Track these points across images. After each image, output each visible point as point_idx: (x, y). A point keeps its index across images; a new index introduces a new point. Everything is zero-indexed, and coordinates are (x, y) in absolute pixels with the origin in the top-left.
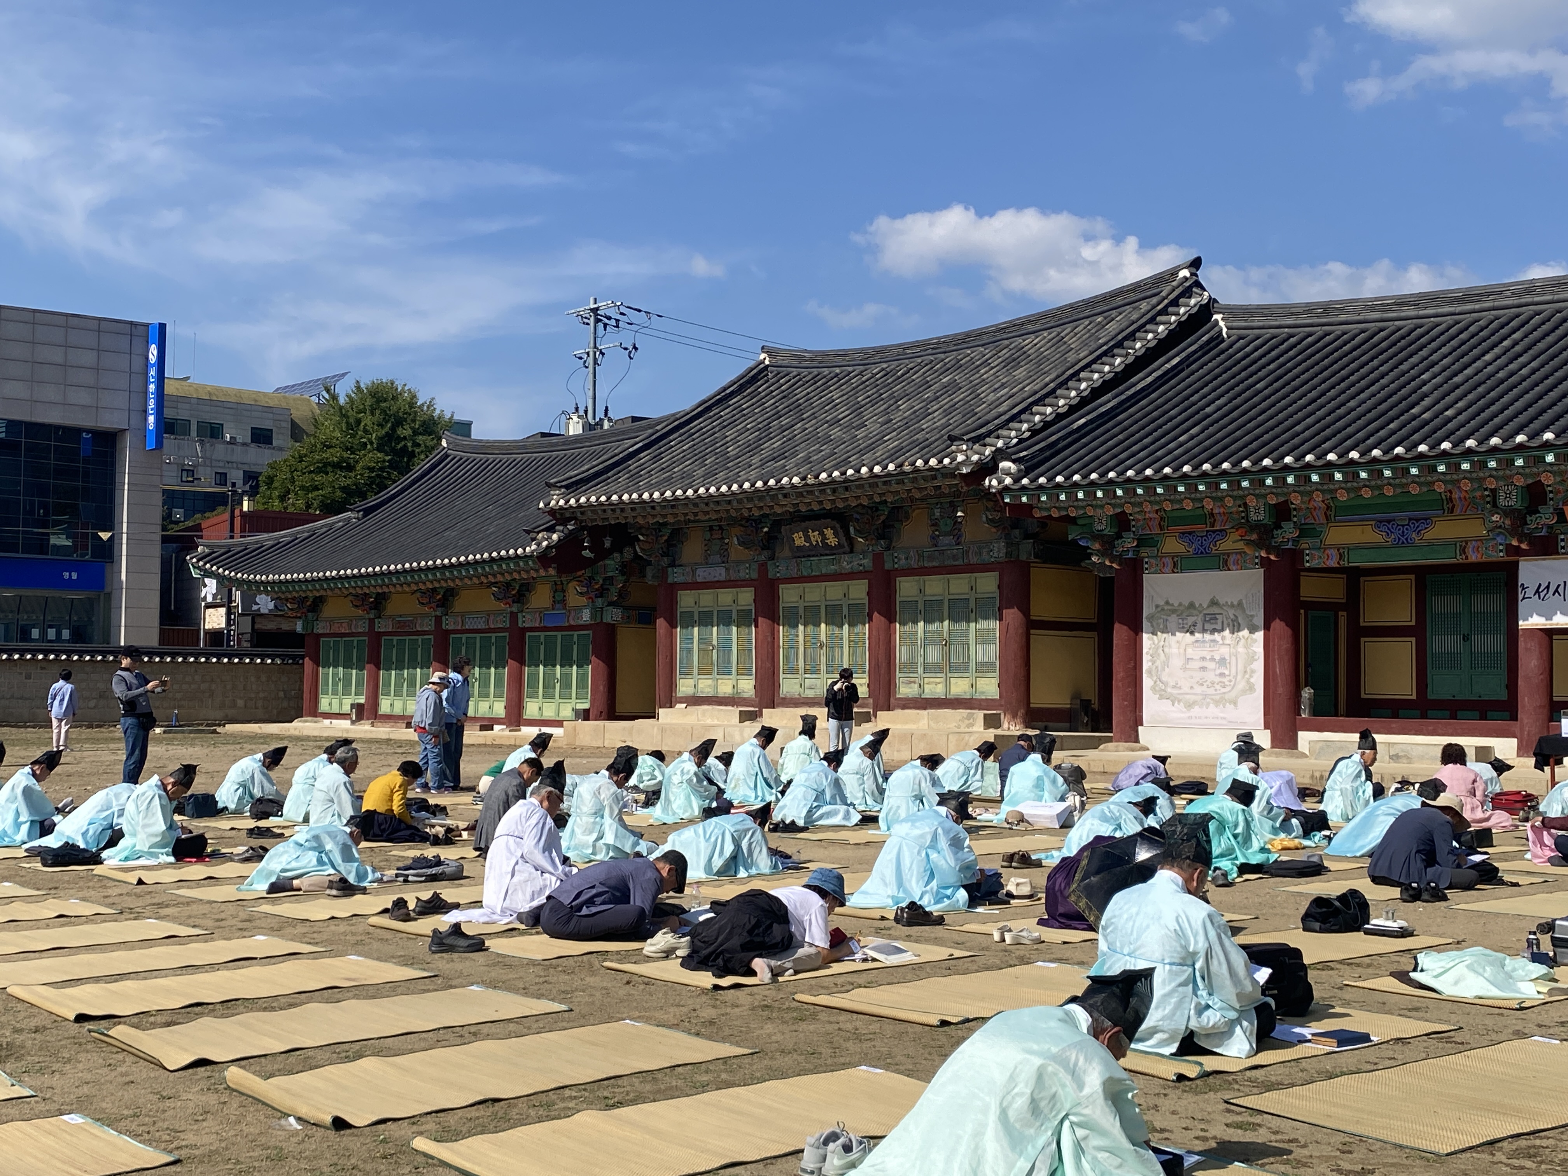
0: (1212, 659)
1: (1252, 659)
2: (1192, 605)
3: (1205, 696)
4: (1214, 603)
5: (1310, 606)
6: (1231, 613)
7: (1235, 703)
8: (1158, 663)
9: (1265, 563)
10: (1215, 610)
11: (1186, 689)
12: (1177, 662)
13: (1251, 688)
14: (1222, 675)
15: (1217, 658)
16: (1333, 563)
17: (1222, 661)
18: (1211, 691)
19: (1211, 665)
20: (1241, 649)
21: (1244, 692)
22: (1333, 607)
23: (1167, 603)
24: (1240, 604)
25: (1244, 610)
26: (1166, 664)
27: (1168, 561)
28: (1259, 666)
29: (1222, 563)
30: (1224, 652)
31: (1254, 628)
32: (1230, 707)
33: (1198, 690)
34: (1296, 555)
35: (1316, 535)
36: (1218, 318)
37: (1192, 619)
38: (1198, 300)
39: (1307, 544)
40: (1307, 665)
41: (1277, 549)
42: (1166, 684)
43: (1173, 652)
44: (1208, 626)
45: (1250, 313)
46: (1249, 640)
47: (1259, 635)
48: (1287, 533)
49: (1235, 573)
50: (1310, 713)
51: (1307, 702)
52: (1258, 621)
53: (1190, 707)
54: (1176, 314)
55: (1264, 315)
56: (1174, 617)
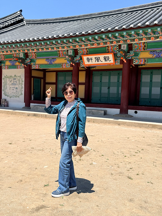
0: (15, 88)
1: (22, 88)
2: (11, 76)
4: (15, 76)
5: (34, 77)
6: (18, 78)
8: (5, 88)
9: (25, 68)
11: (10, 94)
12: (8, 88)
13: (22, 94)
14: (17, 91)
15: (16, 87)
16: (37, 68)
17: (17, 88)
18: (14, 94)
19: (15, 89)
20: (20, 86)
21: (20, 95)
23: (7, 76)
24: (20, 76)
25: (21, 77)
26: (6, 88)
27: (7, 66)
29: (16, 67)
30: (17, 86)
31: (23, 81)
32: (18, 98)
33: (12, 94)
34: (30, 66)
35: (34, 62)
36: (24, 21)
37: (11, 79)
38: (21, 18)
39: (32, 63)
40: (34, 89)
41: (26, 64)
42: (6, 93)
43: (8, 86)
44: (14, 81)
45: (30, 21)
46: (22, 84)
47: (24, 83)
48: (28, 61)
49: (19, 70)
50: (33, 100)
51: (33, 97)
52: (24, 80)
53: (10, 97)
54: (16, 19)
55: (32, 21)
56: (8, 79)
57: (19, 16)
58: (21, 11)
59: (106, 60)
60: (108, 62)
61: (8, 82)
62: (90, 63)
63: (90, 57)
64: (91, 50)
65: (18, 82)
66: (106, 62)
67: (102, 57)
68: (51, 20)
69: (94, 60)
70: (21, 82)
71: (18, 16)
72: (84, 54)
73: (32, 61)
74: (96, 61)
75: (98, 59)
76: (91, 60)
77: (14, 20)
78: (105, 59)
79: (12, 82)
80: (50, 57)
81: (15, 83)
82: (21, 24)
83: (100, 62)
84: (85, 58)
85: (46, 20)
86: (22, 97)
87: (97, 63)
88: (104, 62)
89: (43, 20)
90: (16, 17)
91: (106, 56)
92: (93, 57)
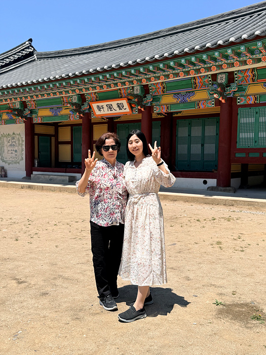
0: (14, 150)
1: (22, 150)
2: (9, 134)
3: (12, 161)
4: (14, 134)
5: (39, 135)
7: (19, 163)
9: (24, 122)
10: (14, 136)
11: (8, 159)
12: (6, 151)
13: (22, 159)
14: (16, 155)
16: (40, 122)
17: (16, 151)
18: (14, 160)
19: (14, 152)
20: (20, 148)
21: (21, 160)
22: (50, 136)
23: (4, 134)
24: (20, 134)
25: (20, 136)
26: (4, 152)
27: (3, 121)
28: (24, 152)
29: (14, 122)
30: (16, 148)
31: (23, 141)
32: (18, 164)
33: (11, 159)
34: (31, 119)
35: (36, 113)
36: (35, 55)
37: (9, 138)
38: (30, 50)
39: (34, 115)
40: (39, 152)
41: (25, 117)
42: (4, 157)
43: (5, 148)
44: (13, 141)
45: (42, 54)
46: (22, 145)
47: (24, 143)
48: (27, 112)
49: (18, 125)
50: (38, 166)
51: (36, 163)
52: (24, 139)
53: (9, 164)
54: (22, 53)
55: (45, 54)
56: (5, 138)
57: (28, 48)
58: (31, 40)
59: (120, 109)
60: (123, 111)
61: (6, 143)
62: (102, 112)
63: (100, 104)
64: (100, 95)
65: (17, 142)
66: (121, 111)
67: (114, 103)
68: (68, 52)
69: (106, 108)
70: (21, 142)
71: (26, 48)
72: (93, 101)
73: (32, 112)
74: (109, 110)
75: (110, 107)
76: (103, 108)
77: (19, 55)
78: (119, 106)
79: (10, 143)
80: (55, 106)
81: (14, 143)
82: (29, 59)
83: (114, 112)
84: (94, 106)
85: (62, 52)
86: (23, 163)
87: (110, 112)
88: (118, 111)
89: (59, 53)
90: (23, 50)
91: (119, 102)
92: (104, 104)
